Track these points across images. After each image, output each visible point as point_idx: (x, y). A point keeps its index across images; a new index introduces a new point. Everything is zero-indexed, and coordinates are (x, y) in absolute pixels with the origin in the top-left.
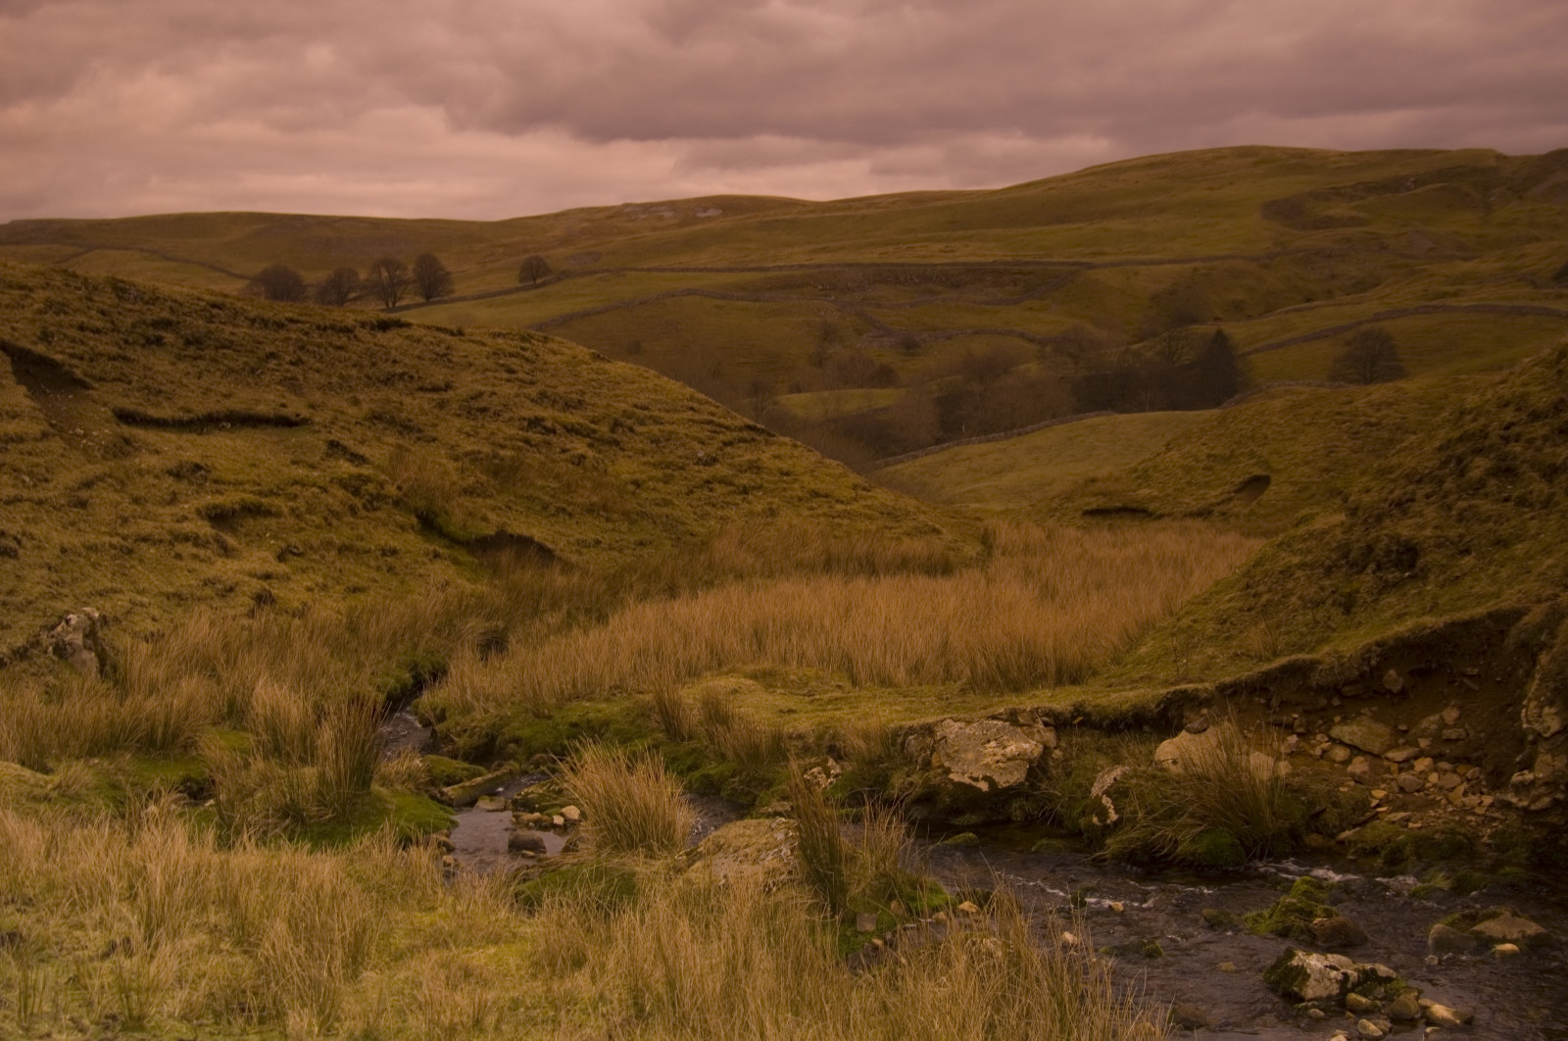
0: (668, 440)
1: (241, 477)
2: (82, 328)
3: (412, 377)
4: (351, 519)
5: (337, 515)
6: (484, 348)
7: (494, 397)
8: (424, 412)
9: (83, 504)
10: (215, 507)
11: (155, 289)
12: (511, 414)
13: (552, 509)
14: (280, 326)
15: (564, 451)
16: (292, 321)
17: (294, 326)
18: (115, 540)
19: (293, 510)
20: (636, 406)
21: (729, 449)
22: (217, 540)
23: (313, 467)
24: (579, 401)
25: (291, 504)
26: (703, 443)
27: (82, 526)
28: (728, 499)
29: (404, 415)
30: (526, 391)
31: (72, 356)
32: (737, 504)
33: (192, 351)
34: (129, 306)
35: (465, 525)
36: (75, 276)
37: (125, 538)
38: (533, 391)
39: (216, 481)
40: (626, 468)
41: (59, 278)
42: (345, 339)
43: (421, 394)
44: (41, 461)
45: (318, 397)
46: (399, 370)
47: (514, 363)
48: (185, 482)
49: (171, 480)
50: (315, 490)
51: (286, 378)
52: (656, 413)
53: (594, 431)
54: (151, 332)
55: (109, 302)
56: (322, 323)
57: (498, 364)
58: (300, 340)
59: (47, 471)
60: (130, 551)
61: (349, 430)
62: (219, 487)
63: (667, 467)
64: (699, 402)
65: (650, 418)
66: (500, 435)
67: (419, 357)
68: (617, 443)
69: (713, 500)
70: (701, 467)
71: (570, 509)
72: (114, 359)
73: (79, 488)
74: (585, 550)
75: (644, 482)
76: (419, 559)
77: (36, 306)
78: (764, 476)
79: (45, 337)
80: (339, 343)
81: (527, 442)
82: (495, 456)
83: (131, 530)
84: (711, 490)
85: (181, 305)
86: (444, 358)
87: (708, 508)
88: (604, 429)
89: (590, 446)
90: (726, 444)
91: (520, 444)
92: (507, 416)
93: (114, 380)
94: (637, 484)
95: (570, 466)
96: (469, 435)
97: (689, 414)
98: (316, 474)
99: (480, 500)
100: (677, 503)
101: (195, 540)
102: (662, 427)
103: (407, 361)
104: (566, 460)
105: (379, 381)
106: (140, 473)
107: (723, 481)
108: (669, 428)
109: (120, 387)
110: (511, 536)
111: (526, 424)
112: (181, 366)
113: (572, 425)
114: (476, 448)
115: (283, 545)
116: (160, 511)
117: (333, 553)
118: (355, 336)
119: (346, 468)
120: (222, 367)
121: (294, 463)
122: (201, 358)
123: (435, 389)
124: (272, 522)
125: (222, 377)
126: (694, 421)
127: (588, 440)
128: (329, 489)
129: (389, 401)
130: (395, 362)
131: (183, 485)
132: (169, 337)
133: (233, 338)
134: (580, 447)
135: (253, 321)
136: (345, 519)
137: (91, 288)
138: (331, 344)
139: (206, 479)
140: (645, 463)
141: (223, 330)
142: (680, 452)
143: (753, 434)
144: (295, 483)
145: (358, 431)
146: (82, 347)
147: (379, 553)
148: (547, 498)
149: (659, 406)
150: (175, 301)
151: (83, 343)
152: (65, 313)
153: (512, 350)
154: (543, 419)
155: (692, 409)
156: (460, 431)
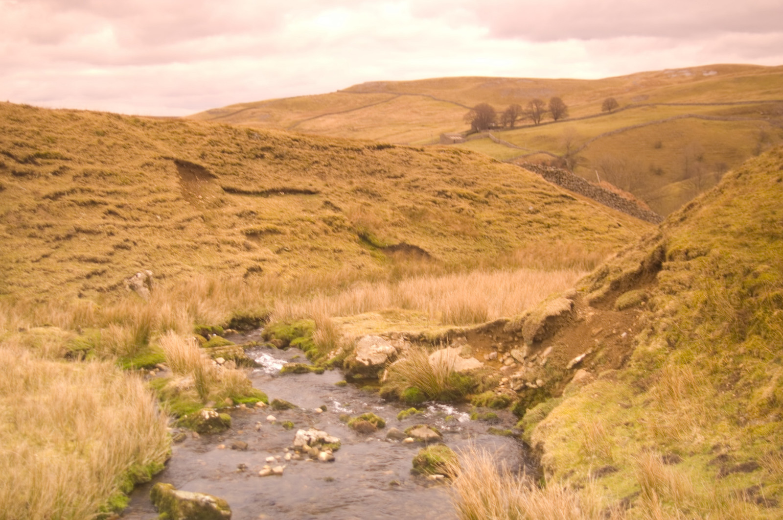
0: (515, 201)
1: (273, 217)
2: (223, 152)
3: (385, 172)
4: (324, 236)
5: (317, 234)
6: (430, 157)
7: (425, 181)
8: (385, 187)
9: (182, 228)
10: (251, 230)
11: (269, 133)
12: (430, 189)
13: (436, 234)
14: (325, 148)
15: (453, 206)
16: (332, 146)
17: (332, 149)
18: (189, 243)
19: (292, 232)
20: (504, 185)
21: (547, 206)
22: (244, 244)
23: (313, 213)
24: (473, 183)
25: (293, 229)
26: (533, 203)
27: (177, 237)
28: (539, 230)
29: (374, 189)
30: (444, 178)
31: (213, 164)
32: (542, 233)
33: (277, 160)
34: (254, 141)
35: (383, 240)
36: (231, 128)
37: (196, 243)
38: (448, 178)
39: (259, 219)
40: (486, 214)
41: (222, 129)
42: (356, 154)
43: (388, 179)
44: (169, 210)
45: (332, 180)
46: (379, 168)
47: (443, 165)
48: (244, 218)
49: (236, 218)
50: (309, 223)
51: (320, 172)
52: (513, 188)
53: (475, 197)
54: (259, 153)
55: (243, 139)
56: (347, 147)
57: (434, 165)
58: (333, 155)
59: (171, 214)
60: (196, 248)
61: (339, 196)
62: (259, 221)
63: (511, 214)
64: (540, 183)
65: (509, 191)
66: (421, 198)
67: (393, 162)
68: (487, 203)
69: (530, 231)
70: (529, 215)
71: (445, 234)
72: (235, 165)
73: (183, 221)
74: (446, 253)
75: (494, 221)
76: (353, 254)
77: (204, 143)
78: (562, 220)
79: (203, 156)
80: (352, 156)
81: (435, 202)
82: (414, 208)
83: (202, 239)
84: (531, 226)
85: (278, 140)
86: (407, 163)
87: (526, 235)
88: (482, 196)
89: (471, 204)
90: (546, 204)
91: (430, 203)
92: (427, 189)
93: (231, 174)
94: (489, 222)
95: (454, 213)
96: (404, 198)
97: (532, 189)
98: (312, 216)
99: (398, 229)
100: (508, 231)
101: (233, 244)
102: (514, 195)
103: (386, 164)
104: (453, 211)
105: (367, 173)
106: (222, 215)
107: (539, 222)
108: (518, 195)
109: (231, 177)
110: (408, 245)
111: (436, 193)
112: (269, 167)
113: (464, 194)
114: (405, 204)
115: (280, 247)
116: (223, 231)
117: (307, 250)
118: (363, 154)
119: (329, 213)
120: (290, 168)
121: (304, 211)
122: (281, 164)
123: (396, 177)
124: (279, 237)
125: (288, 172)
126: (532, 192)
127: (471, 201)
128: (317, 223)
129: (368, 183)
130: (379, 164)
131: (242, 221)
132: (267, 154)
133: (300, 155)
134: (464, 204)
135: (312, 147)
136: (321, 236)
137: (237, 133)
138: (348, 157)
139: (254, 217)
140: (499, 212)
141: (295, 151)
142: (520, 208)
143: (564, 199)
144: (299, 219)
145: (344, 196)
146: (220, 160)
147: (332, 251)
148: (434, 228)
149: (517, 185)
150: (276, 139)
151: (221, 158)
152: (217, 145)
153: (445, 158)
154: (447, 191)
155: (534, 187)
156: (400, 196)
